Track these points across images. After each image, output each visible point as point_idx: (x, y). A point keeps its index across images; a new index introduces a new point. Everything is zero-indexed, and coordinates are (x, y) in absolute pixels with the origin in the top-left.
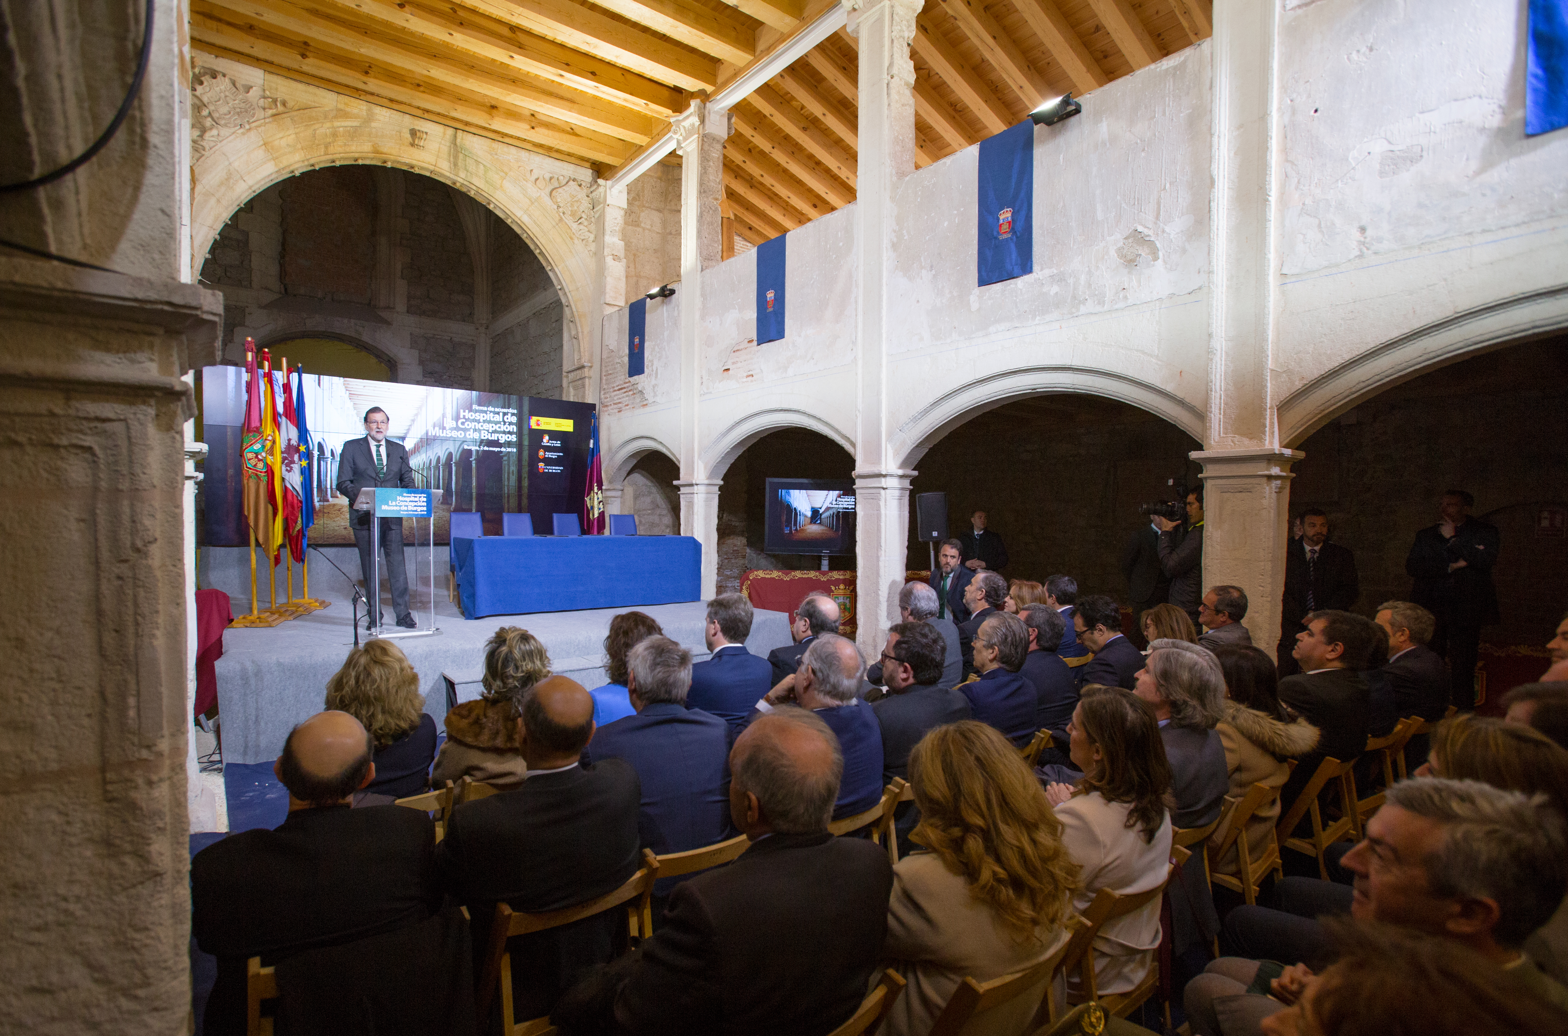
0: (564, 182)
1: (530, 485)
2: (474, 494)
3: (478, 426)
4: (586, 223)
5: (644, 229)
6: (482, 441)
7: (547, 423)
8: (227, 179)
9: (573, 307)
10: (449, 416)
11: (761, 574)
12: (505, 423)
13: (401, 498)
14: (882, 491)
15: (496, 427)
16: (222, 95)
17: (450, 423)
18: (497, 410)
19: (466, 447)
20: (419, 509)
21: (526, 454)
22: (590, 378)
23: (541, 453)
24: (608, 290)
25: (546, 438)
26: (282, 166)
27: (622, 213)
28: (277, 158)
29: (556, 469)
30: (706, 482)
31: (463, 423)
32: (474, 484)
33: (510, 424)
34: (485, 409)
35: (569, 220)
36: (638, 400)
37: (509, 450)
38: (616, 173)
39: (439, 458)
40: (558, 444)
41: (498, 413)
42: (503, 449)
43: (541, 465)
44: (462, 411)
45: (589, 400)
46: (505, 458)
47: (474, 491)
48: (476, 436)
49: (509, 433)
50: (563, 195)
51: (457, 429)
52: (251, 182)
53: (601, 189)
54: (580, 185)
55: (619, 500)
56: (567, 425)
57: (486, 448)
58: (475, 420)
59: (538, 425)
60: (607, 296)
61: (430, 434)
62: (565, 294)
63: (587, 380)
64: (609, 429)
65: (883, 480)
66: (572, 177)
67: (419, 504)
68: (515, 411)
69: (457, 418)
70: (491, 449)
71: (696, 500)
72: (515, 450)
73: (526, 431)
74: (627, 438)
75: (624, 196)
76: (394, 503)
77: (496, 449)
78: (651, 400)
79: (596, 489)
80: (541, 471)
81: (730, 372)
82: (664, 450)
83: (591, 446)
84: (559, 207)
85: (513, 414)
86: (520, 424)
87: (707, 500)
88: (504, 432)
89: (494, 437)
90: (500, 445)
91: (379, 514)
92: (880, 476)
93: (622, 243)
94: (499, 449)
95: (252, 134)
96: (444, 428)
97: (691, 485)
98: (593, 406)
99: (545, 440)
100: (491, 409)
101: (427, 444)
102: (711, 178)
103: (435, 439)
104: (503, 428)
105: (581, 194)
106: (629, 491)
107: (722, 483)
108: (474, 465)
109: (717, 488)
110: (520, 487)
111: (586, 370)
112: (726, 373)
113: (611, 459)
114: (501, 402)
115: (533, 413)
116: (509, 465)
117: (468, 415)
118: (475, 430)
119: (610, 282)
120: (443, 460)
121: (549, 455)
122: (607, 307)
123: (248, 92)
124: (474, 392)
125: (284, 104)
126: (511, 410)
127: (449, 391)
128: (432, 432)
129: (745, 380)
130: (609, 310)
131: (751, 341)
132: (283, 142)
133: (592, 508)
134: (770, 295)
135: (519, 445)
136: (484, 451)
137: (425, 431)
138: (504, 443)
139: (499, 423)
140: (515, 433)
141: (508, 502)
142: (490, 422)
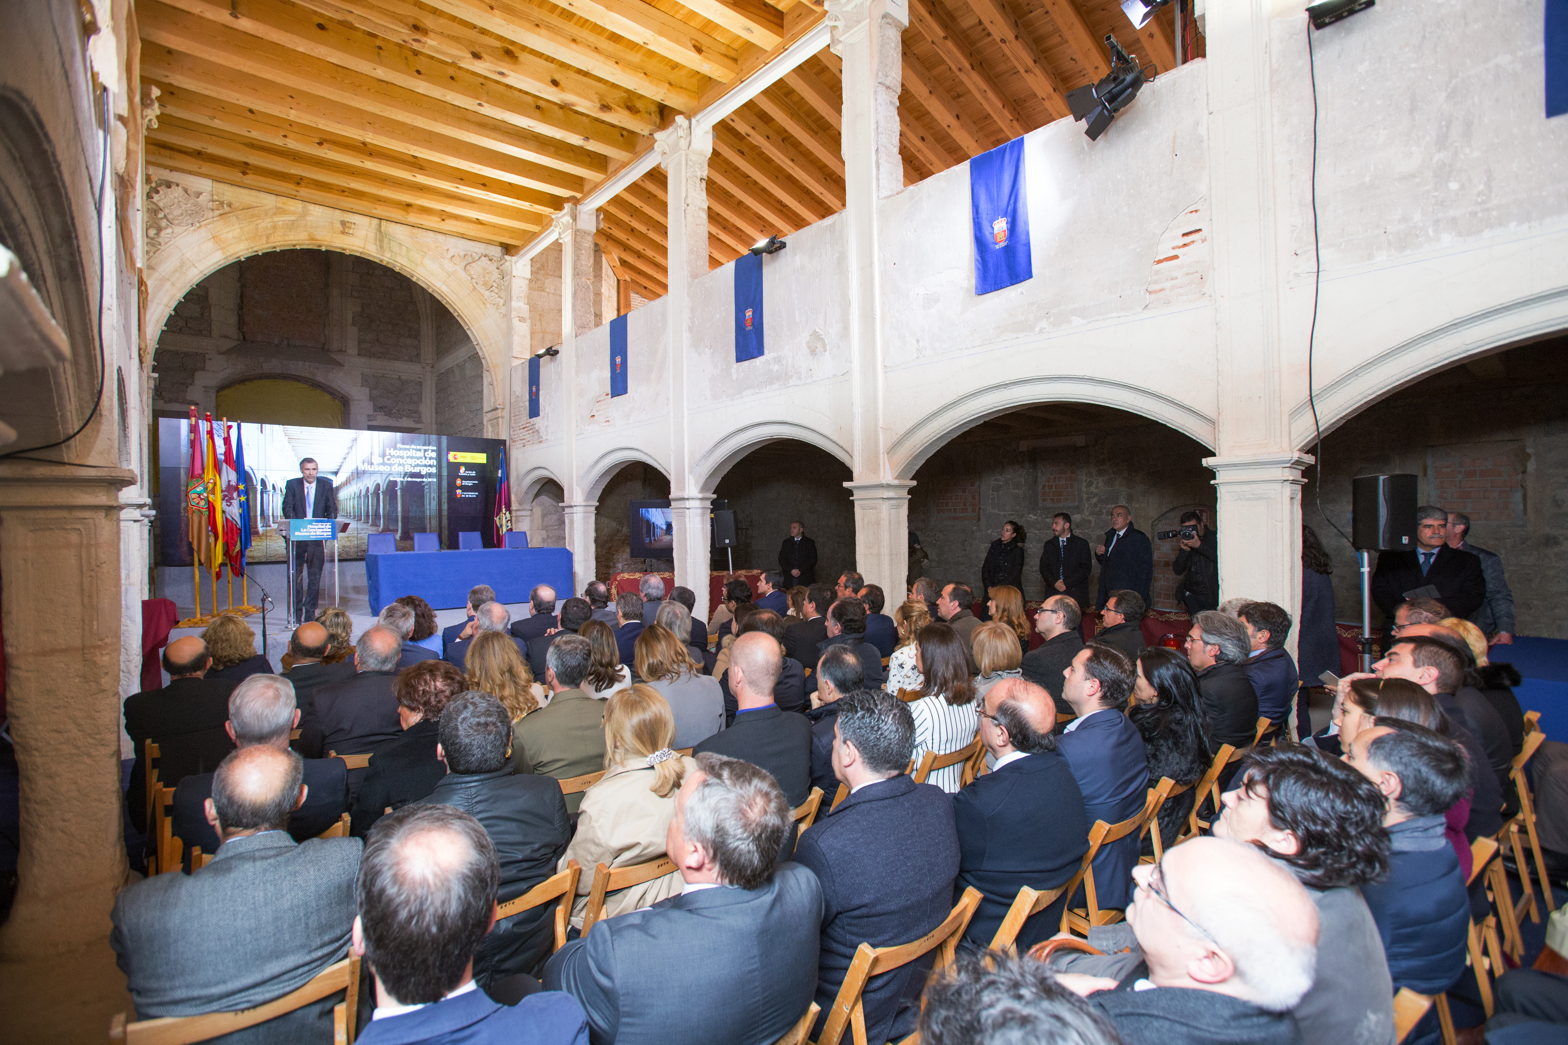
0: (477, 258)
1: (449, 509)
2: (400, 517)
3: (402, 461)
4: (496, 291)
5: (548, 293)
6: (405, 474)
7: (463, 457)
8: (181, 267)
9: (488, 359)
10: (376, 454)
11: (626, 576)
12: (426, 458)
14: (687, 511)
15: (418, 462)
16: (176, 201)
17: (377, 460)
18: (418, 447)
19: (392, 479)
21: (445, 483)
22: (503, 417)
23: (459, 482)
24: (514, 346)
25: (463, 469)
26: (229, 254)
27: (527, 282)
28: (224, 248)
29: (472, 495)
30: (583, 504)
31: (389, 459)
32: (399, 509)
33: (431, 458)
34: (408, 447)
35: (481, 289)
36: (536, 437)
37: (430, 480)
38: (519, 251)
39: (368, 488)
40: (473, 474)
41: (420, 450)
42: (424, 480)
43: (459, 491)
44: (388, 449)
45: (503, 436)
46: (426, 487)
47: (400, 514)
48: (401, 469)
49: (430, 466)
50: (475, 269)
51: (384, 464)
52: (201, 268)
53: (508, 264)
54: (491, 260)
55: (528, 518)
56: (481, 458)
57: (410, 479)
58: (399, 457)
59: (455, 459)
60: (514, 351)
62: (481, 348)
63: (500, 420)
64: (517, 460)
65: (687, 502)
66: (484, 253)
67: (325, 530)
68: (435, 448)
69: (384, 456)
70: (414, 480)
71: (575, 518)
72: (435, 480)
73: (444, 464)
74: (530, 468)
75: (528, 269)
76: (307, 530)
77: (419, 480)
78: (544, 438)
79: (504, 510)
80: (459, 496)
81: (595, 418)
82: (555, 478)
83: (500, 475)
84: (472, 278)
85: (433, 451)
86: (439, 459)
87: (585, 519)
88: (425, 466)
89: (417, 470)
90: (422, 476)
92: (683, 499)
93: (527, 307)
94: (421, 480)
95: (203, 230)
96: (372, 464)
97: (571, 507)
98: (504, 442)
99: (462, 471)
100: (413, 447)
101: (358, 477)
102: (583, 263)
103: (364, 472)
104: (424, 462)
105: (492, 267)
106: (538, 511)
107: (598, 504)
108: (399, 493)
109: (594, 508)
110: (440, 510)
111: (499, 411)
112: (592, 419)
113: (519, 485)
114: (422, 441)
115: (449, 450)
116: (430, 493)
117: (393, 452)
118: (400, 465)
119: (516, 339)
120: (371, 490)
121: (465, 483)
122: (515, 360)
123: (198, 197)
124: (398, 434)
125: (230, 205)
126: (431, 448)
127: (378, 434)
128: (361, 468)
129: (604, 425)
130: (516, 363)
131: (607, 395)
132: (230, 235)
133: (501, 526)
134: (618, 360)
135: (439, 476)
136: (407, 481)
137: (355, 467)
138: (426, 475)
139: (421, 458)
140: (436, 466)
141: (430, 523)
142: (412, 457)
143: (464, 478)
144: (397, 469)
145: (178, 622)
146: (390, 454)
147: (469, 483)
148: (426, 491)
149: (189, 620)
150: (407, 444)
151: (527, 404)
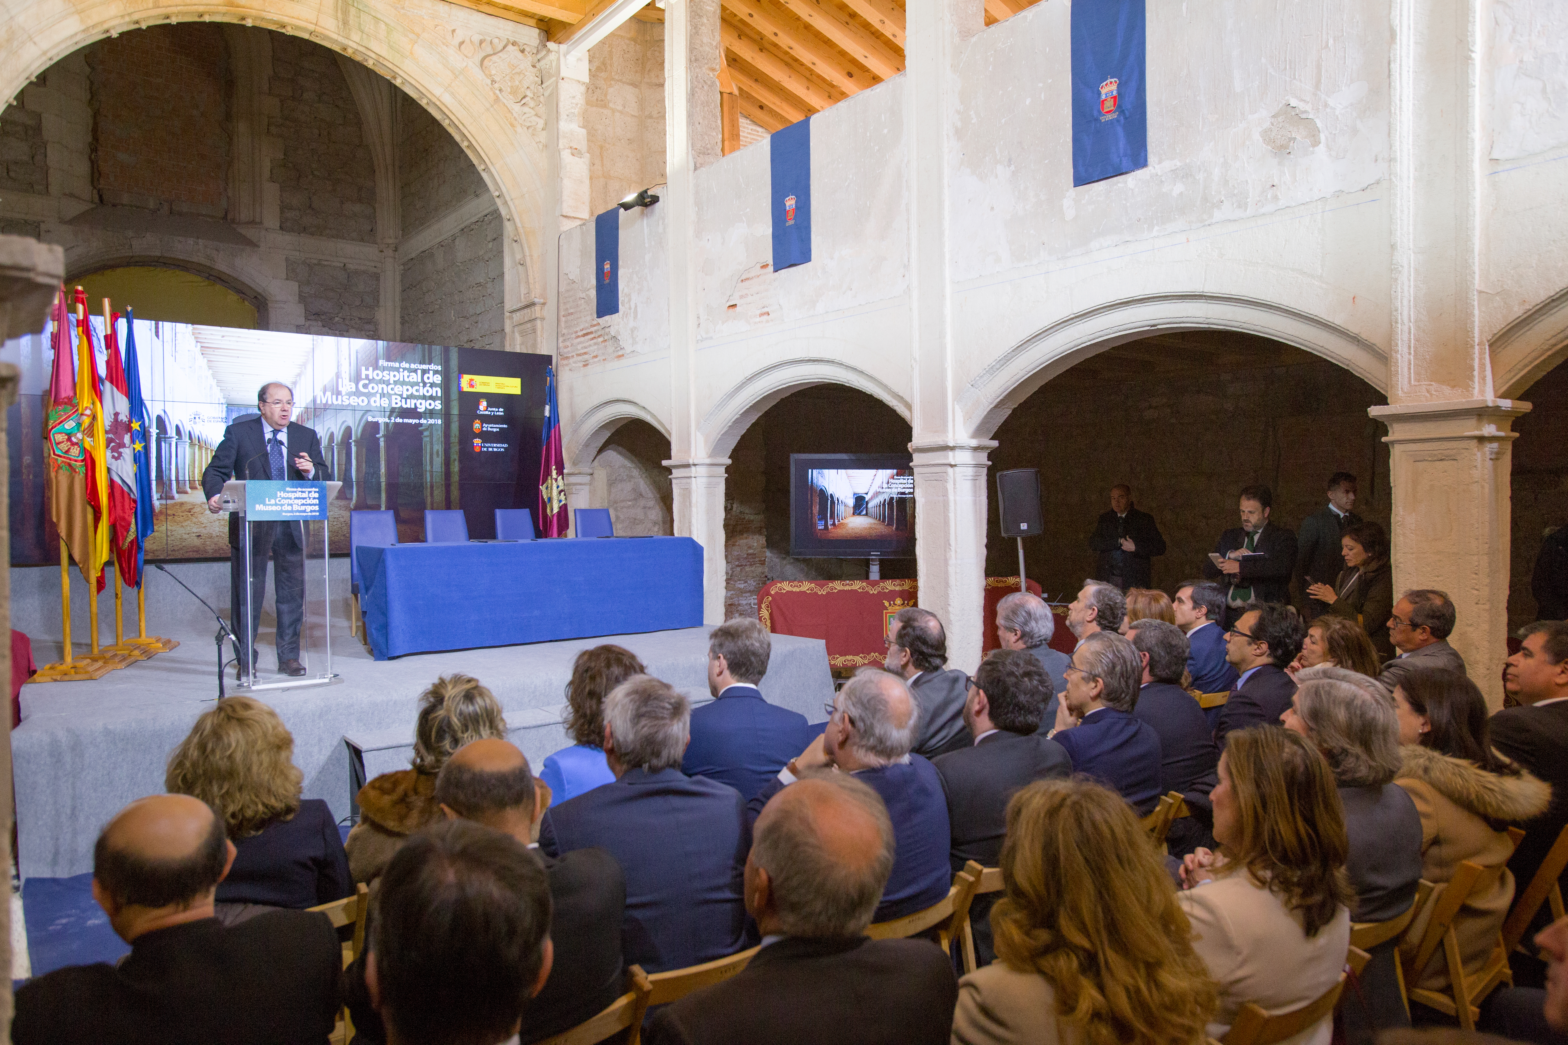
1: (461, 471)
2: (383, 485)
3: (387, 389)
6: (393, 410)
7: (484, 384)
10: (345, 376)
11: (786, 587)
12: (425, 384)
13: (283, 494)
14: (950, 470)
15: (413, 391)
17: (347, 386)
18: (413, 366)
19: (370, 419)
20: (309, 508)
21: (455, 427)
22: (543, 319)
23: (477, 425)
24: (565, 197)
25: (483, 404)
26: (91, 22)
27: (583, 89)
29: (498, 447)
30: (708, 461)
31: (365, 386)
32: (383, 470)
33: (432, 385)
34: (397, 365)
35: (508, 100)
36: (611, 349)
37: (431, 421)
38: (573, 33)
39: (332, 434)
40: (500, 412)
41: (415, 371)
42: (423, 421)
43: (477, 441)
44: (363, 368)
45: (543, 351)
46: (426, 433)
47: (383, 479)
48: (385, 403)
49: (431, 398)
51: (357, 393)
52: (45, 46)
53: (551, 57)
55: (587, 488)
56: (512, 386)
57: (399, 420)
58: (382, 381)
59: (472, 386)
60: (565, 205)
61: (318, 402)
62: (504, 202)
63: (539, 322)
64: (571, 389)
65: (950, 453)
66: (512, 38)
67: (309, 502)
68: (439, 368)
69: (357, 378)
70: (406, 421)
71: (693, 487)
72: (440, 422)
73: (454, 395)
74: (596, 402)
75: (586, 66)
76: (273, 502)
77: (414, 421)
78: (628, 349)
79: (554, 473)
80: (477, 449)
81: (738, 309)
82: (648, 419)
83: (547, 414)
84: (493, 82)
86: (446, 386)
87: (710, 486)
88: (424, 397)
89: (410, 404)
90: (419, 416)
91: (250, 517)
92: (945, 448)
93: (584, 131)
94: (417, 421)
96: (338, 393)
97: (688, 466)
98: (548, 359)
99: (481, 408)
100: (405, 365)
101: (316, 416)
102: (705, 40)
103: (326, 408)
104: (423, 391)
106: (601, 475)
107: (729, 462)
108: (382, 443)
109: (723, 469)
110: (448, 474)
111: (538, 308)
112: (731, 310)
113: (575, 431)
114: (418, 355)
115: (463, 371)
116: (432, 443)
117: (372, 373)
118: (383, 395)
119: (568, 186)
120: (338, 437)
121: (488, 427)
122: (563, 219)
124: (380, 343)
126: (433, 367)
127: (344, 341)
128: (322, 399)
129: (758, 319)
130: (567, 226)
131: (765, 267)
133: (550, 499)
134: (790, 203)
135: (446, 414)
136: (396, 424)
137: (311, 398)
138: (425, 413)
139: (417, 384)
140: (440, 398)
141: (432, 495)
142: (403, 383)
143: (485, 419)
144: (377, 402)
145: (35, 672)
146: (367, 376)
147: (494, 428)
148: (426, 440)
149: (52, 668)
150: (395, 361)
151: (593, 293)
